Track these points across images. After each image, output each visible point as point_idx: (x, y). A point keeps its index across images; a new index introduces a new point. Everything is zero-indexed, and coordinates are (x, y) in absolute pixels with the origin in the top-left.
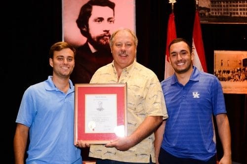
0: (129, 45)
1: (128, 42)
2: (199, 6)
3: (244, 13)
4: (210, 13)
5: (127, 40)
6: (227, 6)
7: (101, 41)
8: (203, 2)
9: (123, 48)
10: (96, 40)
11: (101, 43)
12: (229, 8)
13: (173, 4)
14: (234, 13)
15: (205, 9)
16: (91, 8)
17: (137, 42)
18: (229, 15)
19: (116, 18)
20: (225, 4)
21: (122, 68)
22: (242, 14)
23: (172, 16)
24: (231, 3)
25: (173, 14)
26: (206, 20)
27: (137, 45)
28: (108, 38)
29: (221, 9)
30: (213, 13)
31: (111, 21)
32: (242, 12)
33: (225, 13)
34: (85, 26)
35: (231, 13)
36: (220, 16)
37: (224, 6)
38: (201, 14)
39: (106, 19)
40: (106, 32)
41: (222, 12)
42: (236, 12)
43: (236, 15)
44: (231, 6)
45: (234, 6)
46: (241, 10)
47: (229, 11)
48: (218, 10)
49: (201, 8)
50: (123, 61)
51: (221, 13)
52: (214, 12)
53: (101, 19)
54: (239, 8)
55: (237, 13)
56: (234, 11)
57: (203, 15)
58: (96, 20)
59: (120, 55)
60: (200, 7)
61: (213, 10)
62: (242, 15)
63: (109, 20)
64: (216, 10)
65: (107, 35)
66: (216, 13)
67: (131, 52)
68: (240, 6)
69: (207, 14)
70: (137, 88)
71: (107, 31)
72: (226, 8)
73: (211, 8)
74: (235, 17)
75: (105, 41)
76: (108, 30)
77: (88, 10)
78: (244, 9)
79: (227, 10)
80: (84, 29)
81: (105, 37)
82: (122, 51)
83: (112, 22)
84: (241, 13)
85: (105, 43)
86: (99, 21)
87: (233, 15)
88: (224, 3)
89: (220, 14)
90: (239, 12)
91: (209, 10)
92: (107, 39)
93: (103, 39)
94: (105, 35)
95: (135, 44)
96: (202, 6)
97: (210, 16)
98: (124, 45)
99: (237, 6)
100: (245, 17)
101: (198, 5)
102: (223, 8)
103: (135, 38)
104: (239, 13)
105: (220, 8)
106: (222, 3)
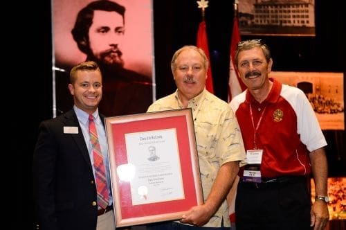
0: (197, 68)
1: (196, 64)
2: (239, 11)
3: (298, 22)
4: (254, 20)
5: (194, 61)
6: (276, 11)
7: (107, 59)
8: (244, 6)
9: (190, 72)
10: (99, 57)
11: (107, 62)
12: (279, 14)
13: (203, 9)
14: (285, 22)
15: (246, 15)
16: (92, 13)
17: (207, 63)
18: (279, 24)
19: (127, 28)
20: (274, 9)
21: (189, 99)
22: (296, 22)
23: (203, 25)
24: (281, 7)
25: (204, 22)
26: (249, 31)
27: (207, 68)
28: (116, 54)
29: (268, 17)
30: (258, 21)
31: (120, 32)
32: (296, 19)
33: (273, 21)
34: (84, 38)
35: (281, 22)
36: (267, 25)
37: (272, 11)
38: (242, 22)
39: (112, 29)
40: (113, 47)
41: (270, 19)
42: (287, 19)
43: (288, 24)
44: (281, 12)
45: (285, 11)
46: (294, 17)
47: (279, 19)
48: (265, 17)
49: (242, 15)
50: (190, 90)
51: (268, 21)
52: (259, 19)
53: (106, 29)
54: (291, 14)
55: (290, 22)
56: (285, 19)
57: (244, 24)
58: (98, 31)
59: (185, 82)
60: (241, 13)
61: (257, 16)
62: (296, 24)
63: (117, 30)
64: (261, 16)
65: (115, 50)
66: (261, 21)
67: (200, 77)
68: (294, 11)
69: (249, 22)
70: (210, 126)
71: (115, 46)
72: (274, 14)
73: (255, 14)
74: (286, 27)
75: (112, 58)
76: (115, 43)
77: (88, 16)
78: (298, 16)
79: (277, 17)
80: (83, 43)
81: (112, 54)
82: (188, 76)
83: (121, 34)
84: (294, 22)
85: (112, 61)
86: (103, 32)
87: (284, 24)
88: (272, 7)
89: (266, 23)
90: (292, 19)
91: (251, 17)
92: (114, 56)
93: (110, 57)
94: (111, 51)
95: (205, 66)
96: (243, 12)
97: (254, 26)
98: (190, 68)
99: (289, 11)
100: (299, 27)
101: (237, 10)
102: (270, 14)
103: (205, 58)
104: (292, 22)
105: (266, 14)
106: (270, 7)
